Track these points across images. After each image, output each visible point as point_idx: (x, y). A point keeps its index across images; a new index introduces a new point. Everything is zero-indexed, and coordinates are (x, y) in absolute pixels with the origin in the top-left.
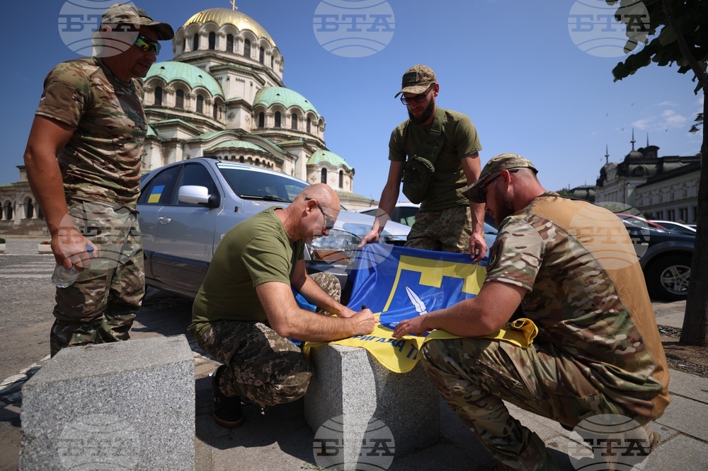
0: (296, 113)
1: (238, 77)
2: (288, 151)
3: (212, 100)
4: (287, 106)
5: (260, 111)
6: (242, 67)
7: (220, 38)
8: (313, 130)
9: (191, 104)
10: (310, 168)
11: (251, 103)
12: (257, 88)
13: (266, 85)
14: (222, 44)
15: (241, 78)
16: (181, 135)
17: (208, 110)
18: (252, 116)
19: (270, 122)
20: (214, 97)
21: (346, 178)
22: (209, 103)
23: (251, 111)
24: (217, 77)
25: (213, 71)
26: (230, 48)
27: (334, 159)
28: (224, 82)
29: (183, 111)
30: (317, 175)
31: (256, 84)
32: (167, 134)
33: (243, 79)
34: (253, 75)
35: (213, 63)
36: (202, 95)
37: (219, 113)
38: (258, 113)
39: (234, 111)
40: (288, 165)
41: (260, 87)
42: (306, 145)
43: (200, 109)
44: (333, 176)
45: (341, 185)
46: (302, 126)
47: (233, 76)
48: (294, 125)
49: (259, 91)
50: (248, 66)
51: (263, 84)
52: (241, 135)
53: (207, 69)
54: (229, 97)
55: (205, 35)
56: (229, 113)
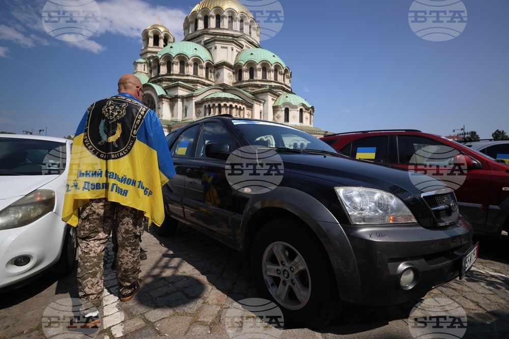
0: (265, 67)
1: (223, 45)
2: (258, 97)
3: (204, 65)
4: (257, 62)
5: (239, 69)
6: (225, 37)
7: (211, 19)
8: (280, 78)
9: (190, 70)
10: (275, 109)
11: (233, 64)
12: (237, 51)
13: (244, 48)
14: (213, 22)
15: (224, 46)
16: (181, 92)
17: (202, 73)
18: (233, 73)
19: (246, 76)
20: (205, 62)
21: (306, 115)
22: (201, 67)
23: (233, 69)
24: (208, 47)
25: (206, 44)
26: (218, 25)
27: (295, 100)
28: (213, 51)
29: (184, 76)
30: (282, 114)
31: (236, 48)
32: (172, 93)
33: (226, 46)
34: (233, 42)
35: (206, 38)
36: (197, 62)
37: (210, 74)
38: (237, 70)
39: (219, 71)
40: (257, 108)
41: (240, 51)
42: (272, 91)
43: (195, 72)
44: (294, 114)
45: (301, 121)
46: (271, 76)
47: (219, 45)
48: (264, 76)
49: (239, 53)
50: (229, 36)
51: (242, 48)
52: (224, 88)
53: (203, 43)
54: (217, 61)
55: (201, 19)
56: (216, 73)
